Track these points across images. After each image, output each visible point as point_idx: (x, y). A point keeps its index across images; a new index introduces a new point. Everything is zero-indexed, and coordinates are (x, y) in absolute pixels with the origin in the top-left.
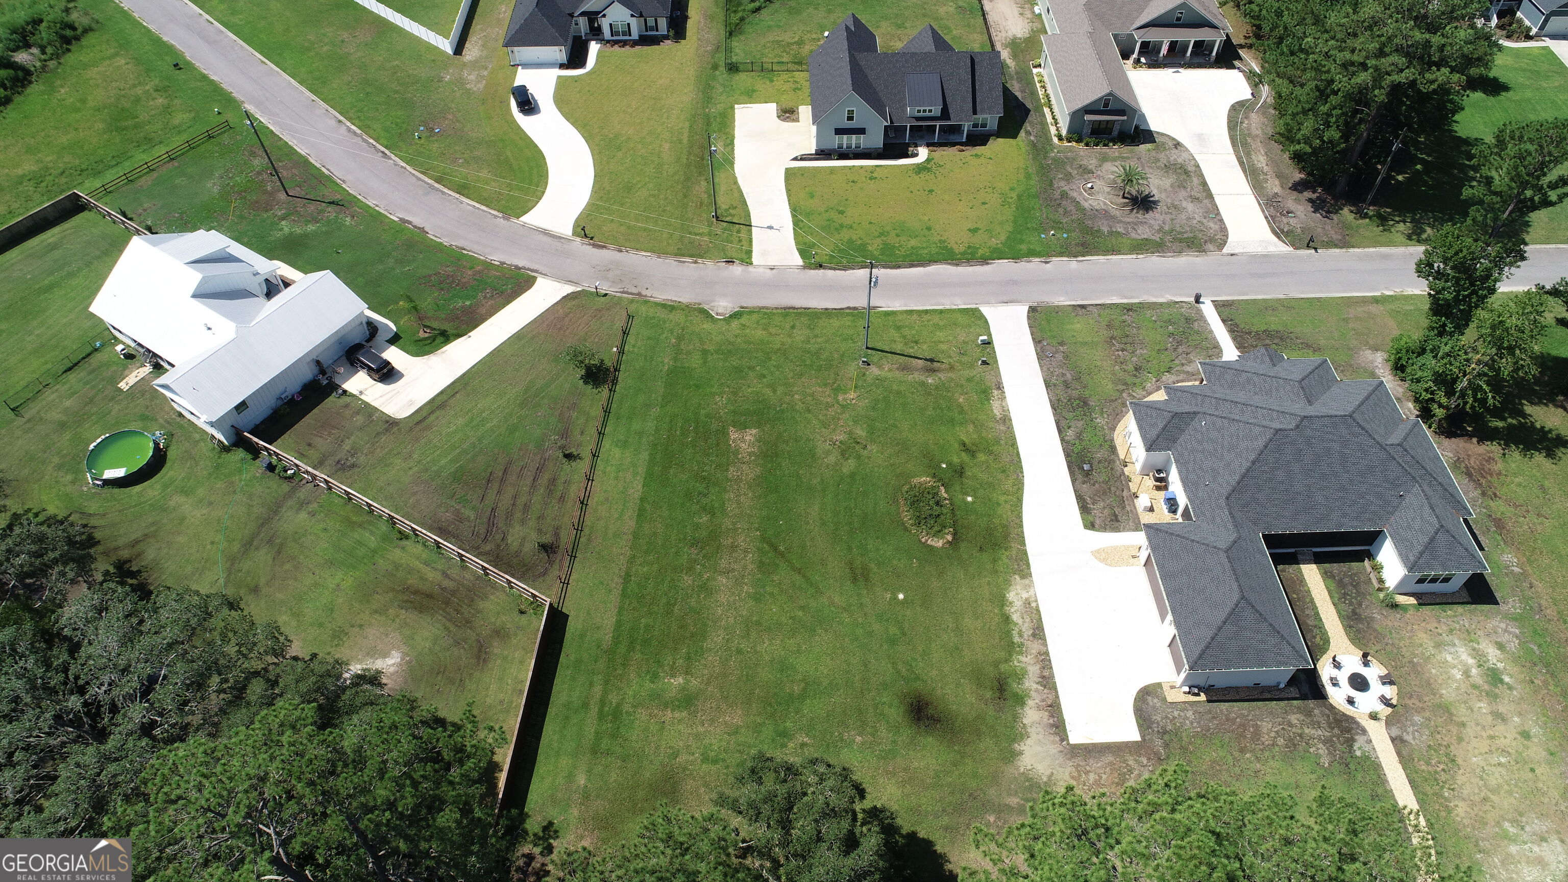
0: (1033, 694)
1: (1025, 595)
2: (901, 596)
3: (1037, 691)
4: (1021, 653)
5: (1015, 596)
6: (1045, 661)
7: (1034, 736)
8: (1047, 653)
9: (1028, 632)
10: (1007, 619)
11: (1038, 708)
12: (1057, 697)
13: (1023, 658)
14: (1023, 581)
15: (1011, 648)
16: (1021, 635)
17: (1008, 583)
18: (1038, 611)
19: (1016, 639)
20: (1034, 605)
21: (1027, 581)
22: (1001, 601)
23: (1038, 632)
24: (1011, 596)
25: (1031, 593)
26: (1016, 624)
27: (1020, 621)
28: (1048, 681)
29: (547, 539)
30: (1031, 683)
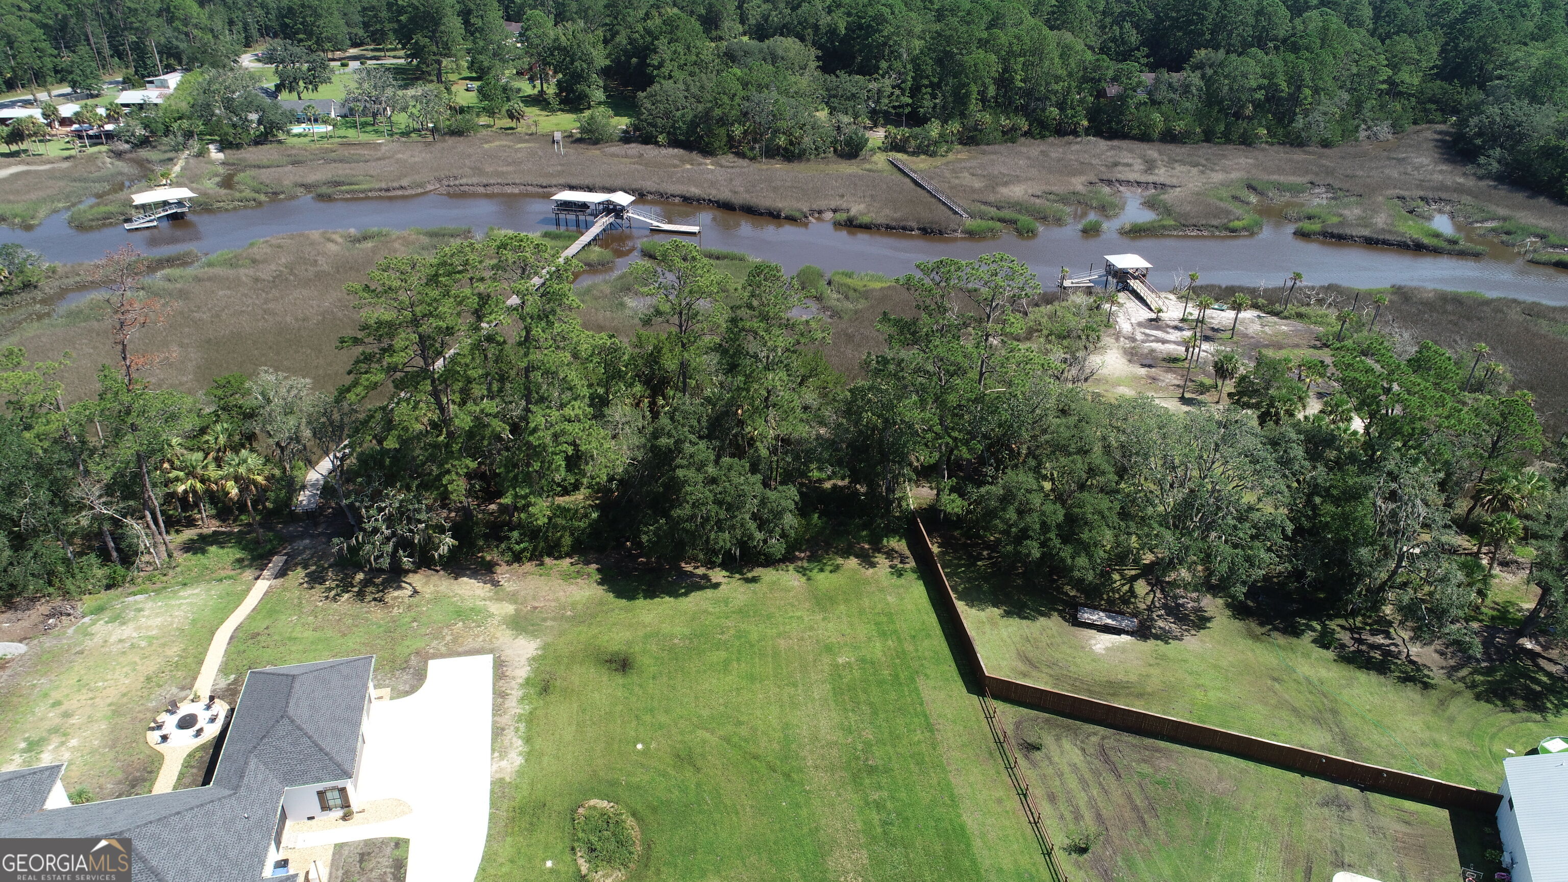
0: (517, 687)
1: (504, 763)
2: (639, 746)
3: (512, 689)
4: (520, 715)
5: (514, 760)
6: (497, 710)
7: (523, 661)
8: (494, 715)
9: (510, 733)
10: (528, 740)
11: (514, 678)
12: (494, 685)
13: (518, 711)
14: (502, 776)
15: (530, 719)
16: (517, 730)
17: (520, 773)
18: (493, 750)
19: (522, 726)
20: (496, 754)
21: (498, 776)
22: (529, 756)
23: (498, 732)
24: (519, 761)
25: (495, 767)
26: (520, 737)
27: (515, 739)
28: (500, 695)
29: (1037, 755)
30: (516, 693)
